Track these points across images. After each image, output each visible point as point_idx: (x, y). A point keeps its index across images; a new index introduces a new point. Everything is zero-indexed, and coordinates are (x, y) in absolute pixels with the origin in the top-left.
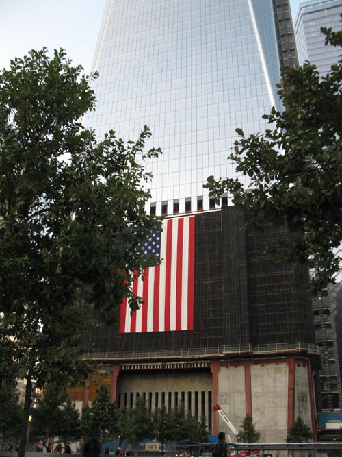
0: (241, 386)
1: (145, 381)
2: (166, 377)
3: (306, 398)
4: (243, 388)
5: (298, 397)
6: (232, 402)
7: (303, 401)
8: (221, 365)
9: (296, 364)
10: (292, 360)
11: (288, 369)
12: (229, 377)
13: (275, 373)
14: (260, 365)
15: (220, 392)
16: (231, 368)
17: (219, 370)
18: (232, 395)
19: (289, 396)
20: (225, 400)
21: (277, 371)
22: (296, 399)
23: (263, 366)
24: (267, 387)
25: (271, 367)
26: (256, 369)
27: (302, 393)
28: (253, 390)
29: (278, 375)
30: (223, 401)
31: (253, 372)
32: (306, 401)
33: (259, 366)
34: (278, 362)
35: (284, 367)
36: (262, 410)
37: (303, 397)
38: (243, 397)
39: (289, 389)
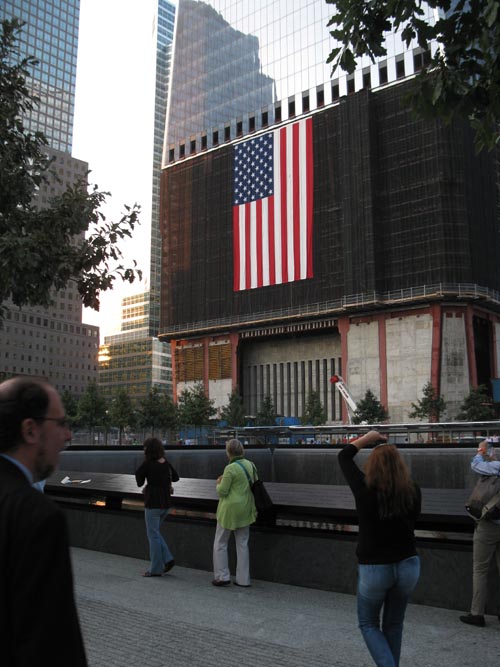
0: (374, 349)
1: (275, 349)
2: (298, 342)
3: (462, 360)
4: (376, 352)
5: (448, 360)
6: (363, 371)
7: (455, 364)
8: (351, 323)
9: (445, 315)
10: (437, 309)
11: (431, 323)
12: (360, 339)
13: (416, 328)
14: (397, 319)
15: (349, 358)
16: (362, 325)
17: (348, 330)
18: (363, 362)
19: (433, 359)
20: (355, 369)
21: (419, 325)
22: (444, 362)
23: (400, 319)
24: (405, 348)
25: (411, 320)
26: (393, 325)
27: (454, 354)
28: (389, 354)
29: (419, 331)
30: (353, 371)
31: (388, 329)
32: (461, 364)
33: (395, 320)
34: (419, 312)
35: (427, 319)
36: (399, 379)
37: (455, 359)
38: (377, 364)
39: (433, 350)
